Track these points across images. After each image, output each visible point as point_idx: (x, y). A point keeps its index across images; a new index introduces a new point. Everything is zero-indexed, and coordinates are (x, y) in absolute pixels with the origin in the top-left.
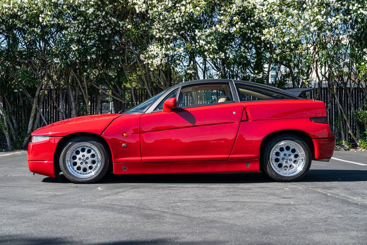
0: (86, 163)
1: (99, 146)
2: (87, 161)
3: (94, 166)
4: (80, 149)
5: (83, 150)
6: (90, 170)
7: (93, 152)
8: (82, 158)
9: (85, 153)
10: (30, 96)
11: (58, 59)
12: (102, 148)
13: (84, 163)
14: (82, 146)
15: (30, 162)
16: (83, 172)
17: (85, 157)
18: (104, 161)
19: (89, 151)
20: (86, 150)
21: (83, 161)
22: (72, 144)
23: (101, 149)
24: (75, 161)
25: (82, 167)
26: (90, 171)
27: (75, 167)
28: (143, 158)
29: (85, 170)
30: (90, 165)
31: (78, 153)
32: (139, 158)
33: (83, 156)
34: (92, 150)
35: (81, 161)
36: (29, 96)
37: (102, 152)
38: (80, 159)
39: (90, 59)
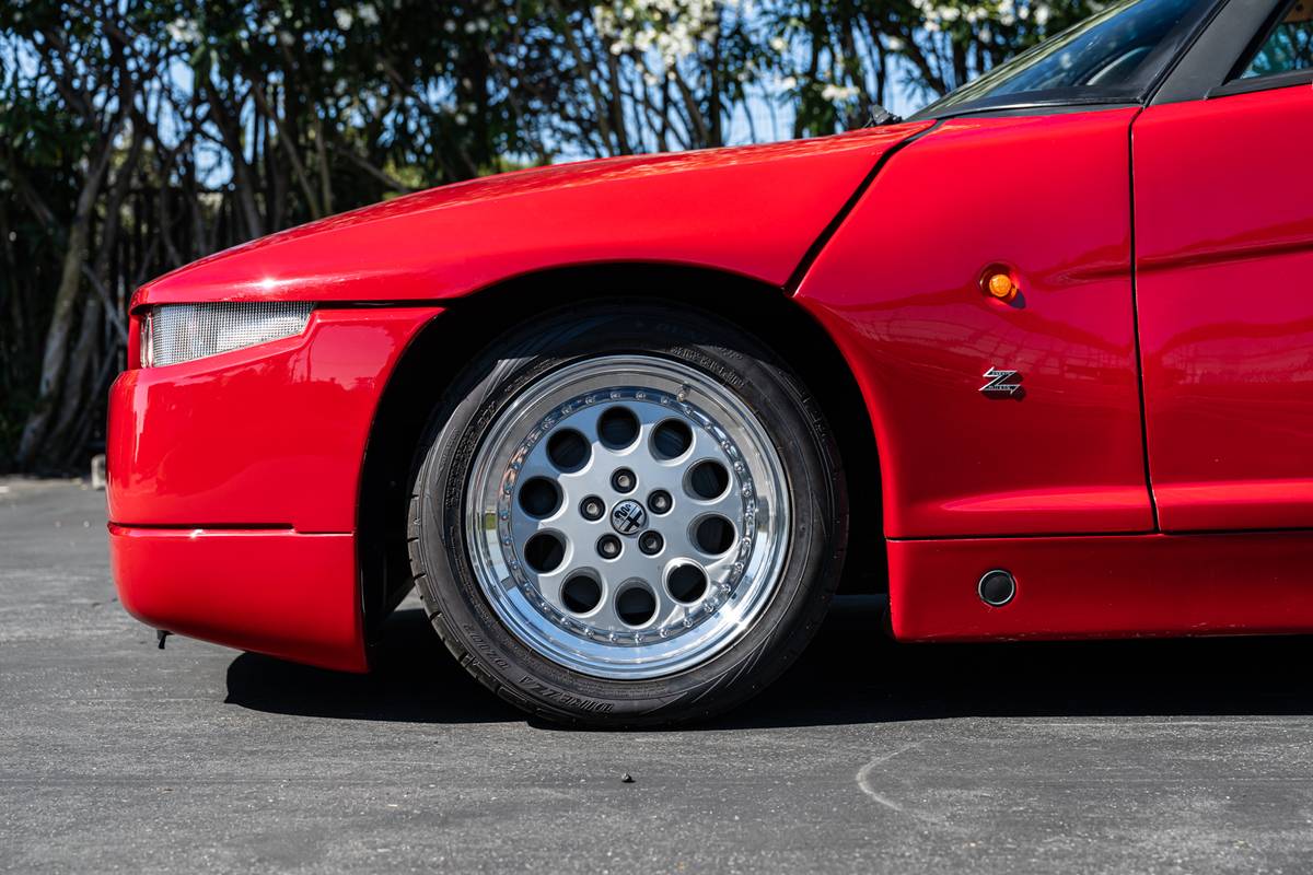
0: (650, 543)
1: (767, 393)
2: (655, 522)
3: (716, 567)
4: (586, 421)
5: (618, 428)
6: (678, 606)
7: (702, 446)
8: (612, 500)
9: (635, 453)
10: (50, 216)
11: (193, 25)
12: (791, 405)
13: (629, 545)
14: (603, 394)
15: (134, 534)
16: (616, 625)
17: (640, 492)
18: (812, 521)
19: (671, 439)
20: (645, 430)
21: (622, 524)
22: (522, 371)
23: (782, 413)
24: (545, 524)
25: (613, 575)
26: (678, 612)
27: (550, 584)
28: (1166, 495)
29: (635, 605)
30: (678, 562)
31: (569, 450)
32: (1131, 498)
33: (622, 478)
34: (696, 431)
35: (603, 526)
36: (45, 213)
37: (795, 439)
38: (591, 506)
39: (353, 25)
